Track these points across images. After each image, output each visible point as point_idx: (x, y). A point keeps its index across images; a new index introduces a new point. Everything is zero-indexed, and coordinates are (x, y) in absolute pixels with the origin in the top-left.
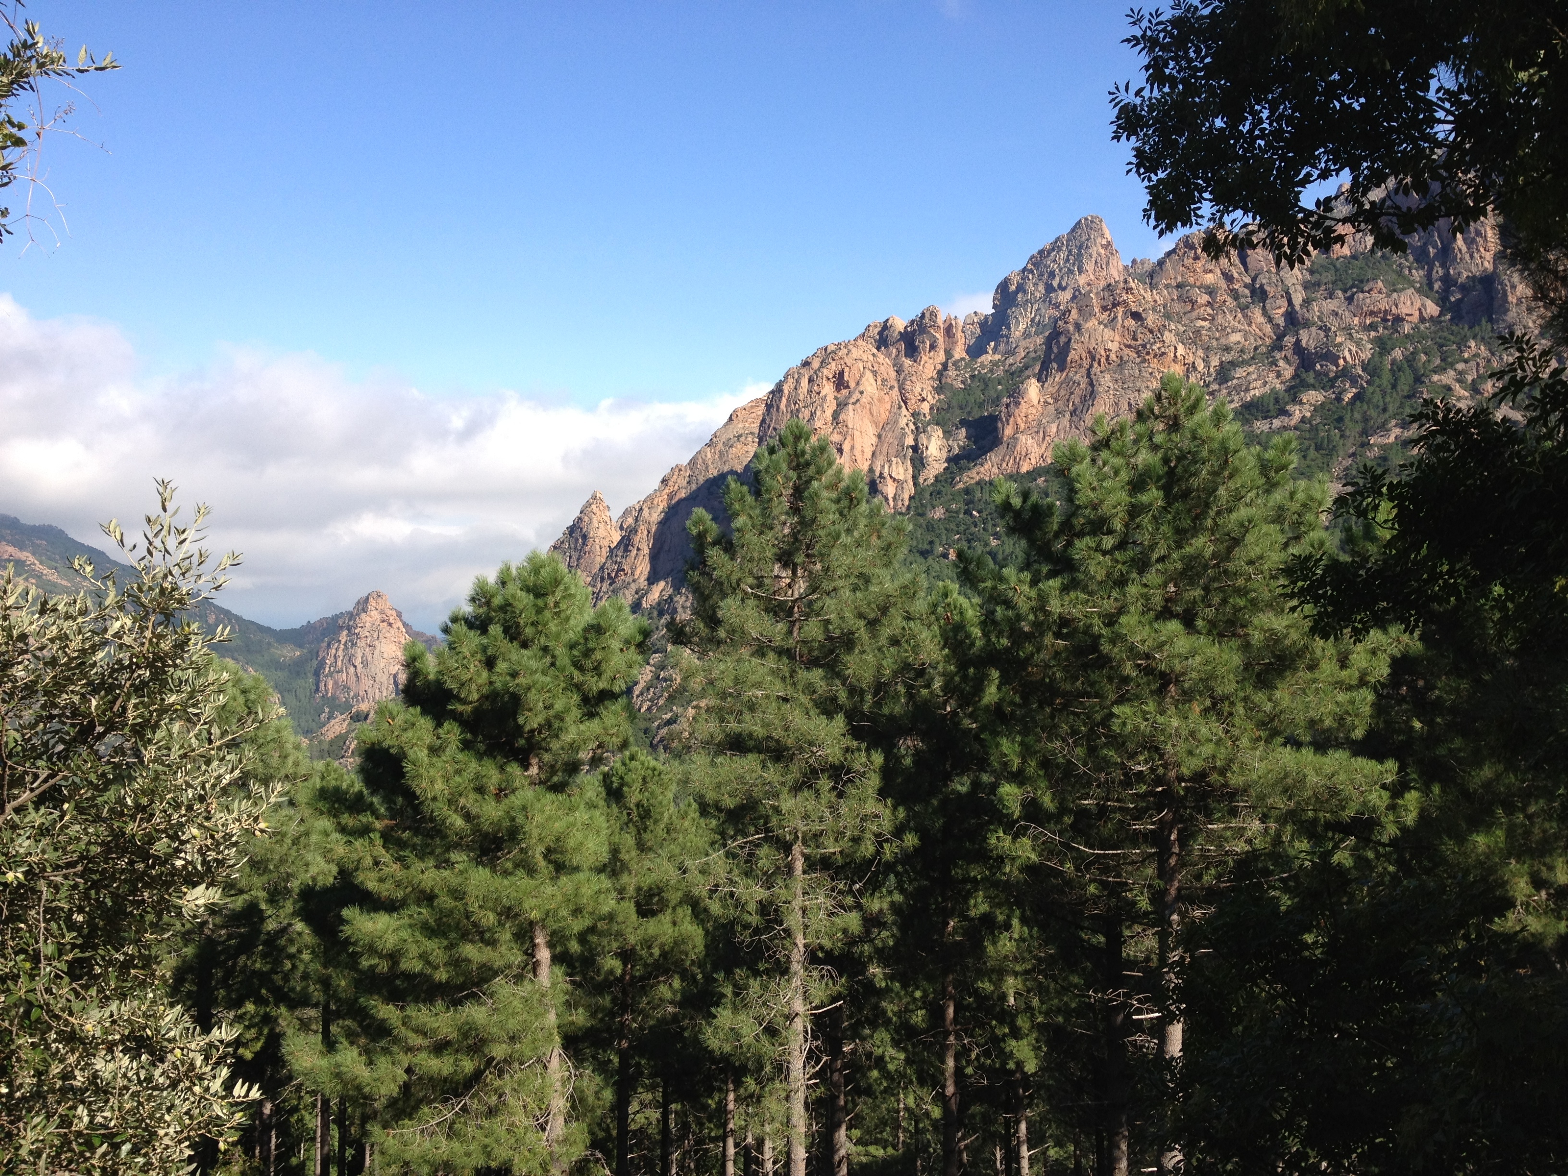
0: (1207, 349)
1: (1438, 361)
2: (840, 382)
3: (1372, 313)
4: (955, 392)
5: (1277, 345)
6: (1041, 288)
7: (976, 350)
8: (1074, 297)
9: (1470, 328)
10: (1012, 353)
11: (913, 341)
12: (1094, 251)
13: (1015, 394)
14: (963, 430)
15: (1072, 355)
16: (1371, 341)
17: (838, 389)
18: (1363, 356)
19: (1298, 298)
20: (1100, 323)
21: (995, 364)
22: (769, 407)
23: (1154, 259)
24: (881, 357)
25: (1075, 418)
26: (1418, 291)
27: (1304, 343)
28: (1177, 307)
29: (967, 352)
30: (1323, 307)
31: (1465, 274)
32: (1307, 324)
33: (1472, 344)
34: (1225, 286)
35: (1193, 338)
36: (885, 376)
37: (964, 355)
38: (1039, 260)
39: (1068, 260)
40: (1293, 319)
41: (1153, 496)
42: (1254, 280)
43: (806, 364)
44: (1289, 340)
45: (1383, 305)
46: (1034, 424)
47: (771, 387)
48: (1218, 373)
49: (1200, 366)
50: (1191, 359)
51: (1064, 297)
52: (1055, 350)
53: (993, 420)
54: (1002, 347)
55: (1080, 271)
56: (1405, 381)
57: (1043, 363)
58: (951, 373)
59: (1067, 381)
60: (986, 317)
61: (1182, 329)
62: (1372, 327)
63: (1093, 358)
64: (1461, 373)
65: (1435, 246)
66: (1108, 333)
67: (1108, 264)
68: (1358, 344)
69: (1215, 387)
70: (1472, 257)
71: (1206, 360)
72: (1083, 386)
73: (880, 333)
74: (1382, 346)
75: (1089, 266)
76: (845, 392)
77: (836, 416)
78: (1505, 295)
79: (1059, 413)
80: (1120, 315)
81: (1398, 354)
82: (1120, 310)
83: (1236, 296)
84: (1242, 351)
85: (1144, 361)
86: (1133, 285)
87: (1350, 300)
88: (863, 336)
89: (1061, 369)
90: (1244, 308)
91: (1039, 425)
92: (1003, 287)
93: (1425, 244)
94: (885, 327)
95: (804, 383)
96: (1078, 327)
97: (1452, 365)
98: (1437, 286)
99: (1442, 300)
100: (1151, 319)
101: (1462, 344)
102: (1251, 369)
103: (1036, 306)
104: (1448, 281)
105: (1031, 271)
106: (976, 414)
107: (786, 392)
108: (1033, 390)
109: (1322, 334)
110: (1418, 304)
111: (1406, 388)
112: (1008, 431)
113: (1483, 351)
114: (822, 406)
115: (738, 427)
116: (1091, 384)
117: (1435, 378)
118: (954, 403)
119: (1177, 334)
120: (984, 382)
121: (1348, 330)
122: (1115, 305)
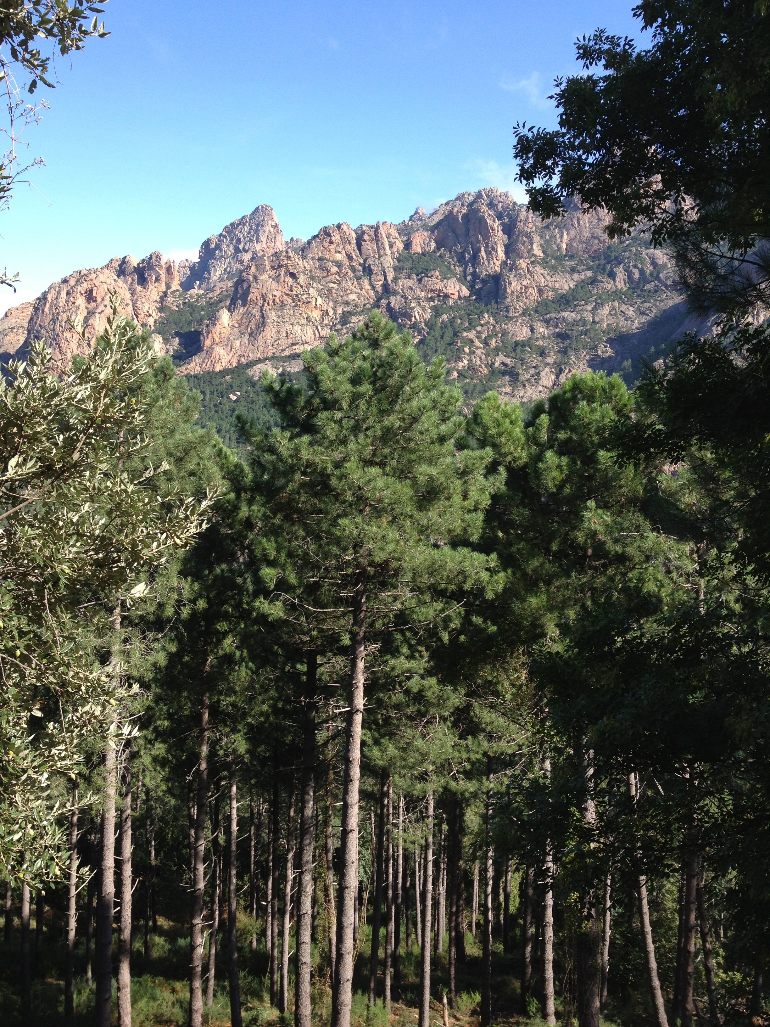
0: (335, 302)
1: (467, 324)
2: (90, 296)
3: (432, 291)
4: (172, 312)
5: (377, 305)
6: (232, 249)
7: (187, 285)
8: (253, 258)
9: (486, 305)
10: (211, 290)
11: (144, 274)
12: (266, 228)
13: (213, 318)
14: (177, 339)
15: (251, 296)
16: (430, 308)
17: (88, 302)
18: (426, 317)
19: (390, 276)
20: (270, 277)
21: (199, 296)
22: (36, 309)
23: (305, 239)
24: (120, 283)
25: (252, 338)
26: (458, 280)
27: (392, 305)
28: (318, 273)
29: (181, 285)
30: (404, 283)
31: (484, 273)
32: (395, 293)
33: (486, 315)
34: (347, 263)
35: (327, 294)
36: (123, 296)
37: (179, 288)
38: (231, 229)
39: (249, 233)
40: (387, 290)
41: (366, 388)
42: (365, 261)
43: (65, 281)
44: (384, 302)
45: (439, 286)
46: (225, 339)
47: (39, 295)
48: (341, 318)
49: (331, 312)
50: (325, 307)
51: (247, 257)
52: (240, 292)
53: (198, 334)
54: (204, 285)
55: (258, 241)
56: (449, 333)
57: (232, 299)
58: (170, 299)
59: (247, 313)
60: (194, 264)
61: (321, 287)
62: (432, 299)
63: (265, 300)
64: (479, 332)
65: (469, 254)
66: (274, 285)
67: (275, 238)
68: (423, 308)
69: (339, 327)
70: (489, 263)
71: (334, 309)
72: (257, 317)
73: (120, 266)
74: (437, 312)
75: (263, 238)
76: (93, 304)
77: (86, 320)
78: (505, 288)
79: (242, 334)
80: (282, 273)
81: (445, 317)
82: (283, 270)
83: (354, 270)
84: (356, 306)
85: (297, 305)
86: (291, 255)
87: (420, 280)
88: (107, 266)
89: (244, 305)
90: (358, 278)
91: (229, 340)
92: (206, 244)
93: (464, 252)
94: (124, 261)
95: (63, 294)
96: (255, 278)
97: (474, 328)
98: (469, 278)
99: (471, 287)
100: (302, 279)
101: (480, 315)
102: (361, 318)
103: (227, 261)
104: (475, 275)
105: (225, 237)
106: (186, 329)
107: (49, 300)
108: (225, 316)
109: (403, 300)
110: (458, 288)
111: (449, 339)
112: (208, 343)
113: (492, 320)
114: (76, 312)
115: (12, 322)
116: (263, 317)
117: (465, 334)
118: (171, 320)
119: (318, 290)
120: (191, 307)
121: (418, 299)
122: (280, 266)
